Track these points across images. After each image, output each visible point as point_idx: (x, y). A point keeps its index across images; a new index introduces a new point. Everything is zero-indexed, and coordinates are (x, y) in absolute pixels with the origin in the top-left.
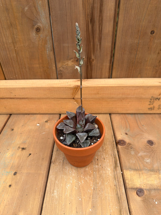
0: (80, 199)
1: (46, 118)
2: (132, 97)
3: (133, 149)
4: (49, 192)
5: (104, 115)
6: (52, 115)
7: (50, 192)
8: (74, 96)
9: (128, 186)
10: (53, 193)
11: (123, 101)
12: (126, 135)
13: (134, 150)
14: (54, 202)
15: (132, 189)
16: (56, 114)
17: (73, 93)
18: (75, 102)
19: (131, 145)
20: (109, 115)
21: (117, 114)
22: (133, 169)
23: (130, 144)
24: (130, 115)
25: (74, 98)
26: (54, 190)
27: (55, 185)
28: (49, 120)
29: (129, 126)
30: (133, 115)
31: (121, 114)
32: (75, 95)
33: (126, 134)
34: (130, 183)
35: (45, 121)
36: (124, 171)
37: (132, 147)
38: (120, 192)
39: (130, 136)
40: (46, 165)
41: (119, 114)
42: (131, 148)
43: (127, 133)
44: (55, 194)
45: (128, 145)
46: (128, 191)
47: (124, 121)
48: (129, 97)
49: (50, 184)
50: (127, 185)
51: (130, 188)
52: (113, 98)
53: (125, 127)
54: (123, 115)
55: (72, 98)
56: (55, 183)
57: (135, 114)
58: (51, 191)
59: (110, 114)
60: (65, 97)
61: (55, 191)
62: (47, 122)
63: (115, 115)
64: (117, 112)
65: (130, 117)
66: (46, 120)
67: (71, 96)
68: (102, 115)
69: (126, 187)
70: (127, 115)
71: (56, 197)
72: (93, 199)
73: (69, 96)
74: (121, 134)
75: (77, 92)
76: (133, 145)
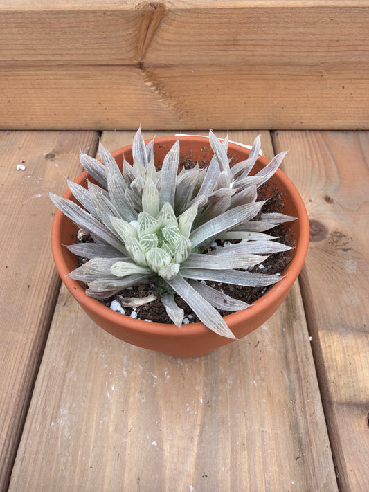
0: (154, 443)
1: (49, 143)
2: (363, 59)
3: (349, 252)
4: (40, 417)
5: (250, 133)
6: (70, 135)
7: (45, 415)
8: (144, 56)
9: (339, 393)
10: (54, 418)
11: (327, 77)
12: (326, 203)
13: (354, 258)
14: (56, 454)
15: (352, 405)
16: (86, 131)
17: (138, 41)
18: (149, 84)
19: (344, 240)
20: (268, 133)
21: (296, 133)
22: (352, 329)
23: (340, 236)
24: (340, 134)
25: (141, 66)
26: (59, 407)
27: (63, 385)
28: (58, 153)
29: (339, 172)
30: (351, 135)
31: (310, 130)
32: (147, 49)
33: (328, 200)
34: (341, 383)
35: (45, 154)
36: (320, 334)
37: (348, 246)
38: (306, 418)
39: (341, 205)
40: (38, 308)
41: (305, 130)
42: (345, 250)
43: (332, 197)
44: (63, 421)
45: (335, 238)
46: (335, 412)
47: (320, 156)
48: (353, 59)
49: (45, 383)
50: (332, 389)
51: (341, 404)
52: (290, 64)
53: (324, 174)
54: (319, 135)
55: (135, 62)
56: (64, 380)
57: (357, 131)
58: (50, 410)
59: (272, 131)
61: (63, 411)
62: (51, 156)
63: (288, 134)
64: (295, 125)
65: (340, 140)
66: (49, 150)
67: (132, 54)
68: (246, 133)
69: (330, 396)
70: (330, 135)
71: (66, 434)
72: (203, 445)
73: (122, 57)
74: (311, 201)
75: (152, 37)
76: (351, 238)
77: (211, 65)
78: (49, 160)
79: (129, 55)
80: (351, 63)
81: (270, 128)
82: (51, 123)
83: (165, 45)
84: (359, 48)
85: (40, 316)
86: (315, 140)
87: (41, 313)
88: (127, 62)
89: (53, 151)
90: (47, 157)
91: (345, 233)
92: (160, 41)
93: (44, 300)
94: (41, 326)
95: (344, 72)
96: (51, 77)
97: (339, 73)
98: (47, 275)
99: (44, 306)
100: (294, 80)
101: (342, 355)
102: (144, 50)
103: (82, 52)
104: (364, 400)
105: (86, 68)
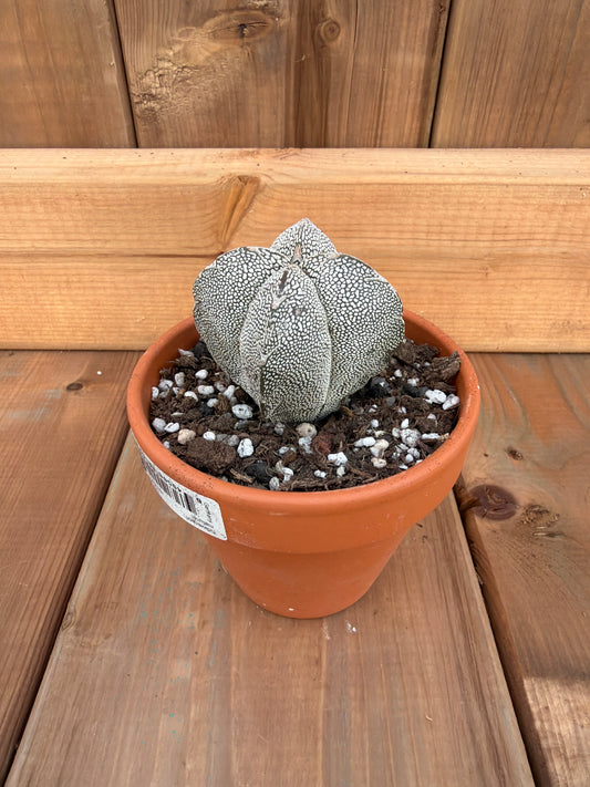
1: (75, 368)
2: (545, 251)
3: (558, 538)
8: (226, 245)
11: (493, 275)
12: (510, 459)
13: (566, 548)
16: (133, 351)
17: (218, 224)
19: (546, 518)
22: (582, 675)
23: (540, 513)
24: (520, 358)
28: (87, 382)
29: (525, 412)
30: (539, 359)
32: (232, 234)
33: (513, 454)
35: (67, 384)
37: (553, 529)
39: (534, 463)
42: (551, 535)
43: (519, 449)
45: (532, 515)
48: (530, 251)
52: (439, 257)
53: (503, 416)
54: (488, 358)
55: (214, 251)
57: (546, 353)
60: (170, 246)
62: (75, 387)
66: (74, 379)
67: (209, 241)
70: (506, 359)
73: (195, 245)
74: (486, 455)
75: (240, 220)
76: (558, 515)
78: (73, 393)
79: (205, 243)
80: (527, 256)
83: (258, 230)
84: (537, 236)
88: (203, 252)
89: (80, 380)
90: (69, 388)
91: (548, 507)
92: (251, 224)
94: (30, 675)
95: (518, 268)
96: (87, 272)
97: (510, 271)
98: (50, 580)
99: (40, 636)
100: (447, 279)
102: (228, 237)
103: (135, 237)
105: (139, 259)
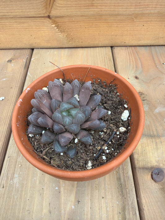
0: (57, 188)
1: (9, 55)
3: (145, 101)
4: (5, 178)
5: (102, 48)
6: (19, 51)
7: (7, 177)
8: (50, 12)
9: (138, 164)
10: (12, 179)
11: (135, 20)
13: (148, 104)
14: (13, 194)
15: (144, 168)
16: (26, 49)
17: (47, 5)
18: (54, 26)
19: (143, 96)
20: (110, 48)
21: (123, 47)
22: (146, 135)
23: (142, 94)
24: (143, 47)
25: (49, 17)
26: (14, 174)
27: (16, 164)
28: (13, 59)
29: (142, 65)
30: (148, 48)
31: (129, 46)
32: (51, 8)
33: (136, 78)
34: (140, 159)
35: (7, 60)
37: (145, 99)
38: (124, 175)
39: (142, 80)
40: (4, 131)
41: (127, 46)
43: (138, 77)
44: (16, 180)
46: (137, 172)
47: (133, 58)
48: (148, 12)
49: (8, 164)
50: (136, 162)
51: (140, 168)
52: (118, 15)
53: (135, 66)
54: (133, 48)
55: (46, 15)
56: (16, 162)
57: (150, 46)
58: (10, 175)
59: (112, 47)
61: (16, 175)
62: (10, 61)
63: (119, 48)
64: (123, 44)
65: (142, 50)
66: (9, 58)
67: (44, 12)
68: (100, 48)
69: (135, 165)
70: (138, 48)
71: (17, 186)
72: (78, 188)
73: (40, 13)
74: (129, 78)
75: (53, 3)
76: (146, 95)
77: (82, 16)
78: (9, 63)
79: (43, 12)
80: (146, 14)
81: (111, 46)
82: (10, 46)
83: (59, 7)
84: (150, 6)
85: (5, 134)
86: (131, 51)
87: (6, 133)
88: (43, 15)
89: (11, 59)
90: (8, 61)
91: (143, 93)
92: (57, 5)
93: (7, 127)
94: (6, 138)
95: (143, 18)
96: (7, 23)
97: (141, 19)
100: (121, 22)
101: (141, 147)
102: (50, 10)
103: (21, 11)
104: (150, 166)
105: (23, 19)
